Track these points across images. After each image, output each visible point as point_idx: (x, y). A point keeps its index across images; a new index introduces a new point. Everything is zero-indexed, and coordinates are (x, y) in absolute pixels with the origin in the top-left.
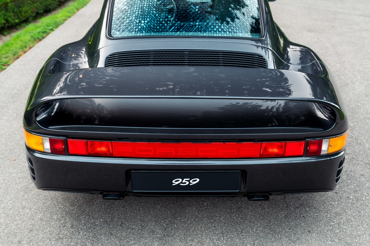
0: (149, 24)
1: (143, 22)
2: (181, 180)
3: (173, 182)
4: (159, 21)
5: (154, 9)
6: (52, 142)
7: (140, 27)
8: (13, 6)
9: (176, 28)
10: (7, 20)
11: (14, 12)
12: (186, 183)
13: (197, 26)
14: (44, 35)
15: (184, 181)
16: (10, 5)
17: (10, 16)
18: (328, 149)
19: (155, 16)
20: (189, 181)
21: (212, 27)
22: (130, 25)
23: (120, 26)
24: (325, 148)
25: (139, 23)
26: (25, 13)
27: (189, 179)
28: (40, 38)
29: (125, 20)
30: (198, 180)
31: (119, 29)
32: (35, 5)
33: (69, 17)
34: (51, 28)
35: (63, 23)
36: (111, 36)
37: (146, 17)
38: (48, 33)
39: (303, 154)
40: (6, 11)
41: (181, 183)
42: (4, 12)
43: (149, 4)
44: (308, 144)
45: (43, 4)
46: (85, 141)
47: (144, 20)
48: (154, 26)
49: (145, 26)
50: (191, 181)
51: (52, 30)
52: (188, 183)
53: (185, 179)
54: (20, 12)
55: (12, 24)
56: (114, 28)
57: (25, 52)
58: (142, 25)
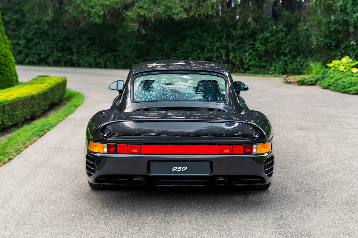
0: (157, 95)
1: (153, 94)
2: (177, 168)
3: (173, 169)
4: (163, 93)
5: (160, 87)
6: (109, 147)
7: (151, 96)
8: (9, 110)
9: (173, 96)
10: (3, 122)
11: (8, 114)
12: (180, 170)
13: (186, 96)
14: (43, 133)
15: (179, 169)
16: (6, 108)
17: (5, 119)
18: (256, 151)
19: (161, 91)
20: (181, 168)
21: (195, 96)
22: (146, 96)
23: (139, 96)
24: (254, 151)
25: (151, 94)
26: (17, 117)
27: (181, 167)
28: (40, 135)
29: (142, 93)
30: (186, 168)
31: (139, 97)
32: (25, 110)
33: (61, 121)
34: (47, 128)
35: (56, 126)
36: (134, 101)
37: (155, 91)
38: (46, 132)
39: (243, 153)
40: (3, 113)
41: (177, 169)
42: (1, 114)
43: (156, 85)
44: (245, 147)
45: (31, 110)
46: (126, 145)
47: (154, 93)
48: (160, 95)
49: (154, 96)
50: (183, 169)
51: (48, 130)
52: (181, 169)
53: (179, 167)
54: (13, 115)
55: (6, 126)
56: (136, 97)
57: (31, 144)
58: (153, 95)
